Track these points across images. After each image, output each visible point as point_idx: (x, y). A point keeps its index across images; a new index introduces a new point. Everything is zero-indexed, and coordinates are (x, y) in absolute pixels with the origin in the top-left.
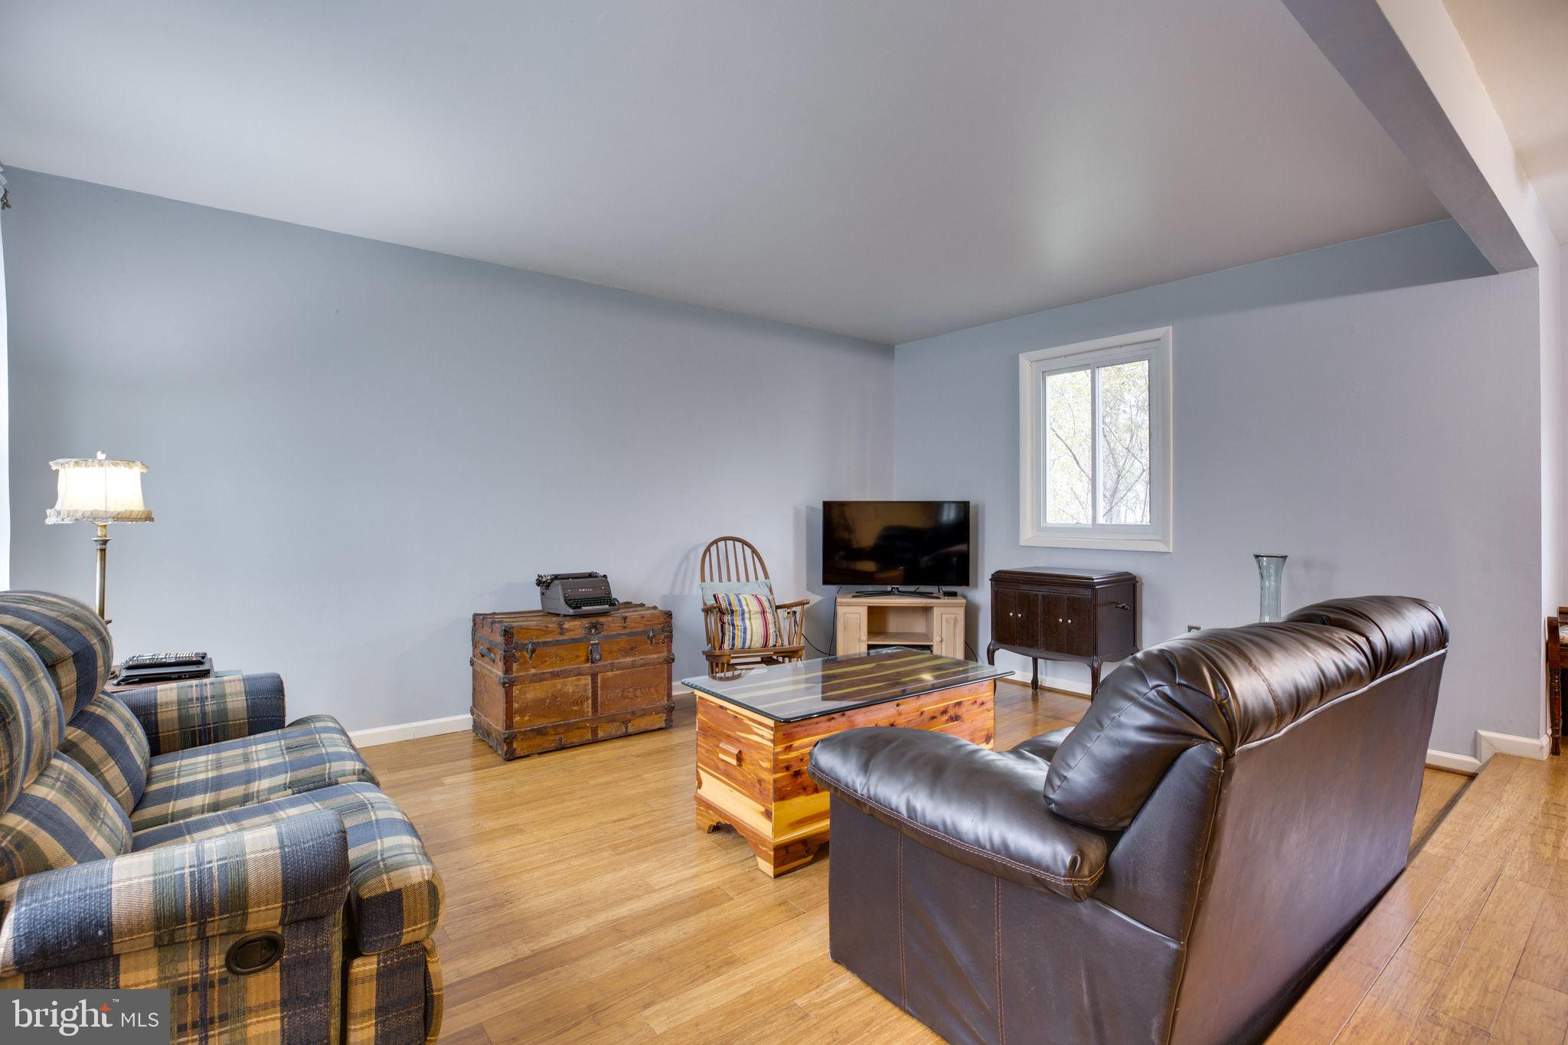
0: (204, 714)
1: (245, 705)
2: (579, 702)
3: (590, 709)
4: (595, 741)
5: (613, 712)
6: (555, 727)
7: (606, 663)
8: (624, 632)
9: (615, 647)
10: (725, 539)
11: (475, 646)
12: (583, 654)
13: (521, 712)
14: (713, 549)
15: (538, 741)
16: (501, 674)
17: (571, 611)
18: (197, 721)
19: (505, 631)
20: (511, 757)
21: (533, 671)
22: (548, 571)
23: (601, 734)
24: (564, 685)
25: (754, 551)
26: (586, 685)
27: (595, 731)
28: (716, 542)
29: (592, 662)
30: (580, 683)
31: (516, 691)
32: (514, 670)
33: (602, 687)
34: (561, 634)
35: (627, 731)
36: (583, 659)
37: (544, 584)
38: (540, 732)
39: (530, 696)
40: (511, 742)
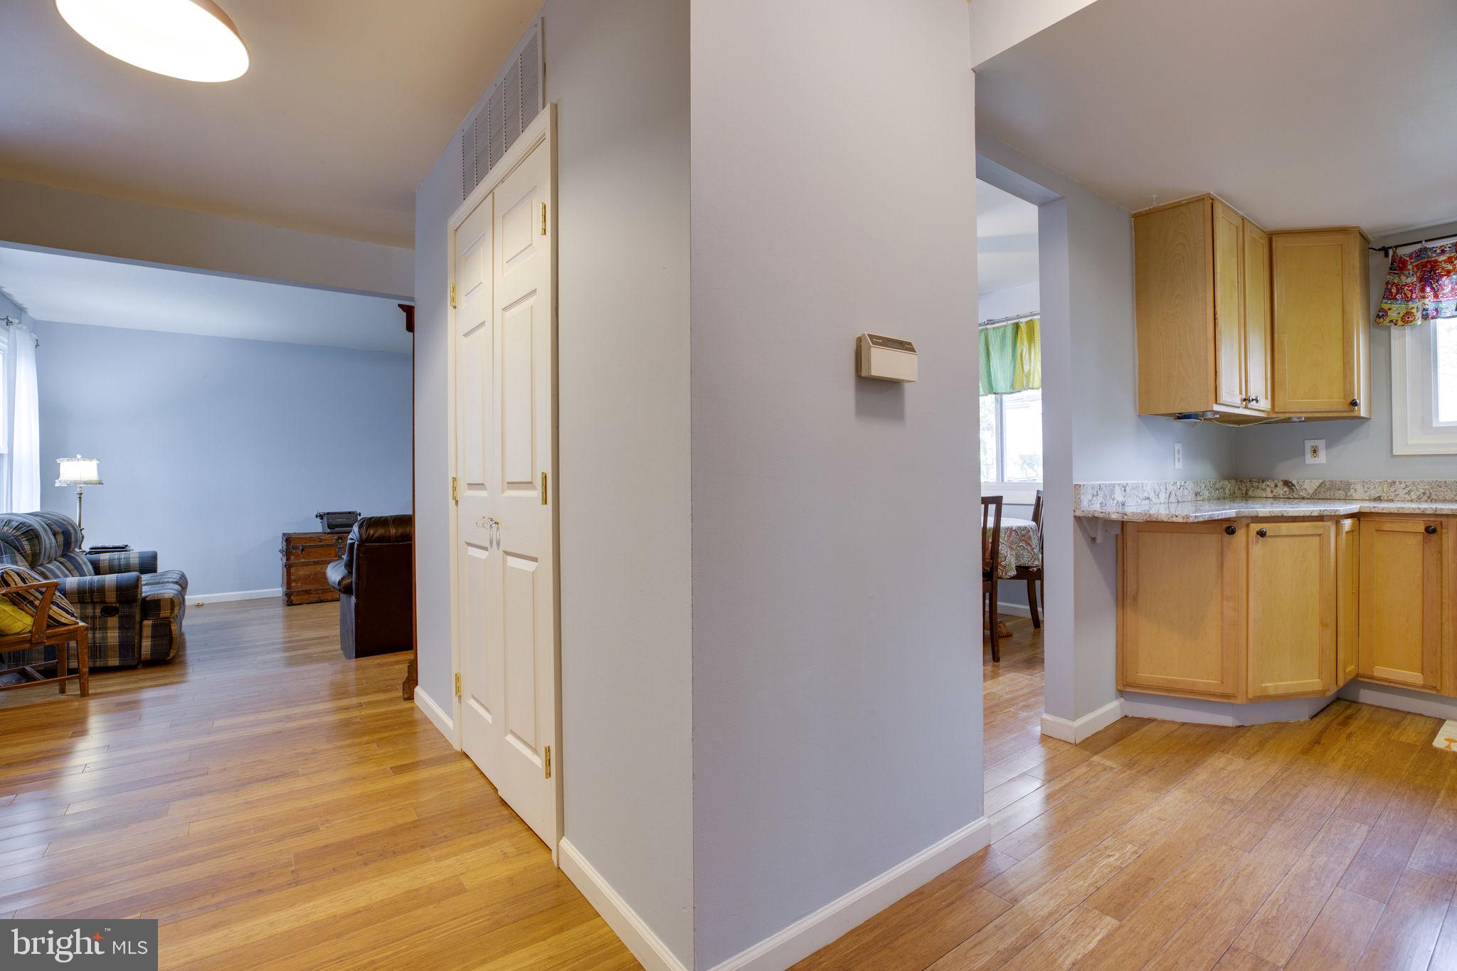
0: (120, 565)
1: (138, 562)
6: (316, 590)
12: (333, 553)
13: (295, 581)
15: (306, 596)
17: (330, 530)
18: (116, 565)
19: (287, 539)
20: (291, 604)
21: (303, 560)
22: (326, 510)
24: (322, 568)
31: (293, 570)
32: (291, 559)
34: (319, 541)
36: (333, 555)
37: (321, 516)
38: (307, 592)
39: (301, 573)
40: (290, 596)
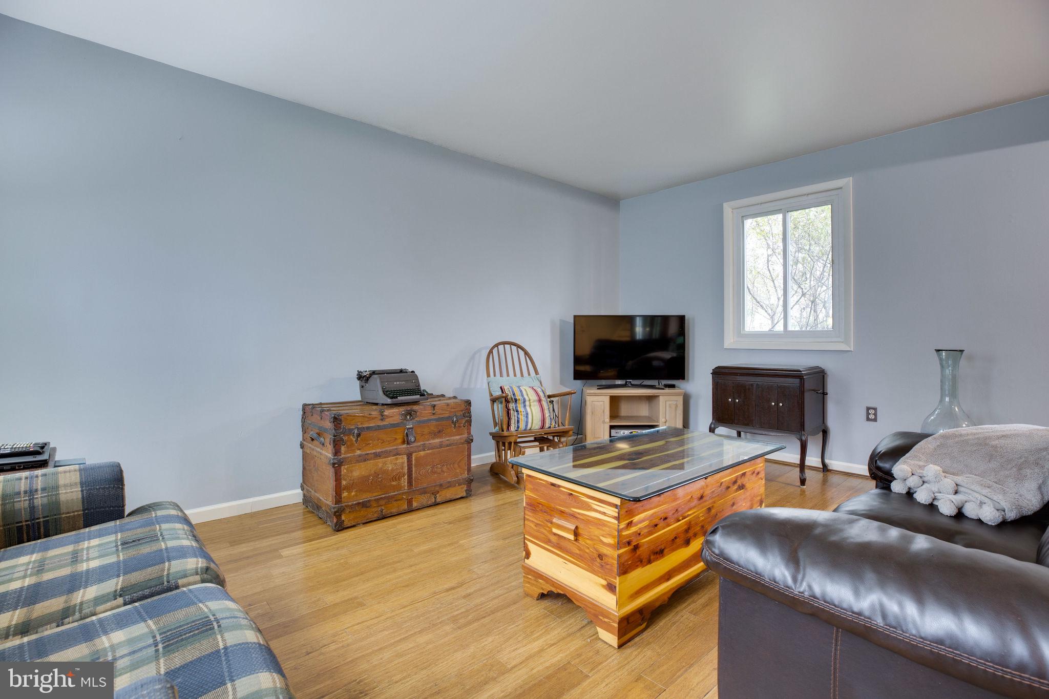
0: (31, 508)
1: (80, 496)
2: (398, 478)
3: (406, 483)
4: (410, 511)
5: (425, 485)
6: (377, 500)
7: (419, 444)
8: (433, 417)
9: (426, 431)
10: (504, 343)
11: (304, 431)
12: (400, 437)
13: (348, 488)
14: (495, 351)
15: (363, 512)
16: (330, 455)
17: (389, 401)
18: (24, 516)
19: (335, 418)
20: (340, 527)
21: (358, 452)
22: (367, 368)
23: (415, 504)
24: (385, 463)
25: (526, 353)
26: (403, 463)
27: (410, 502)
28: (497, 345)
29: (408, 443)
30: (398, 462)
31: (344, 470)
32: (342, 452)
33: (415, 465)
34: (382, 420)
35: (435, 501)
36: (400, 441)
37: (361, 377)
38: (364, 505)
39: (356, 473)
40: (340, 515)
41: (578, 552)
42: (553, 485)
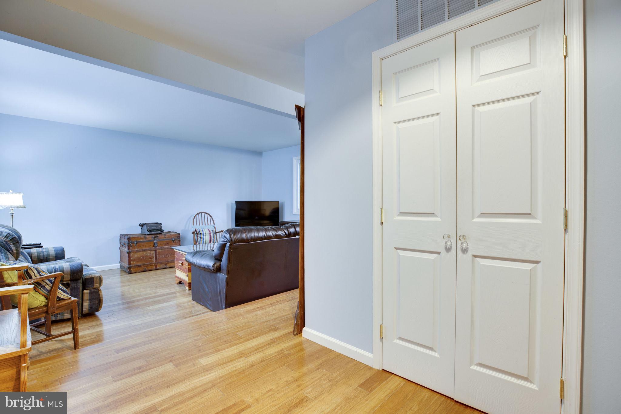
0: (44, 255)
1: (54, 253)
2: (151, 258)
3: (154, 260)
4: (156, 269)
5: (162, 261)
6: (143, 265)
7: (159, 247)
8: (164, 239)
9: (162, 243)
10: (201, 213)
11: (120, 244)
12: (152, 245)
13: (133, 260)
14: (197, 216)
15: (138, 269)
16: (127, 250)
17: (149, 233)
18: (42, 257)
19: (128, 238)
20: (130, 273)
21: (137, 249)
22: (143, 222)
23: (158, 267)
24: (146, 253)
25: (210, 216)
26: (153, 253)
27: (156, 266)
28: (198, 214)
29: (155, 247)
30: (151, 253)
31: (131, 255)
32: (131, 249)
33: (158, 254)
34: (145, 239)
35: (166, 267)
36: (152, 246)
37: (142, 226)
38: (139, 266)
39: (136, 256)
40: (130, 269)
41: (183, 269)
42: (179, 253)
